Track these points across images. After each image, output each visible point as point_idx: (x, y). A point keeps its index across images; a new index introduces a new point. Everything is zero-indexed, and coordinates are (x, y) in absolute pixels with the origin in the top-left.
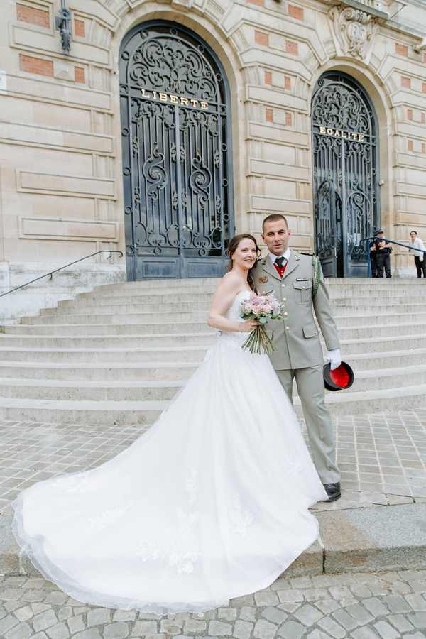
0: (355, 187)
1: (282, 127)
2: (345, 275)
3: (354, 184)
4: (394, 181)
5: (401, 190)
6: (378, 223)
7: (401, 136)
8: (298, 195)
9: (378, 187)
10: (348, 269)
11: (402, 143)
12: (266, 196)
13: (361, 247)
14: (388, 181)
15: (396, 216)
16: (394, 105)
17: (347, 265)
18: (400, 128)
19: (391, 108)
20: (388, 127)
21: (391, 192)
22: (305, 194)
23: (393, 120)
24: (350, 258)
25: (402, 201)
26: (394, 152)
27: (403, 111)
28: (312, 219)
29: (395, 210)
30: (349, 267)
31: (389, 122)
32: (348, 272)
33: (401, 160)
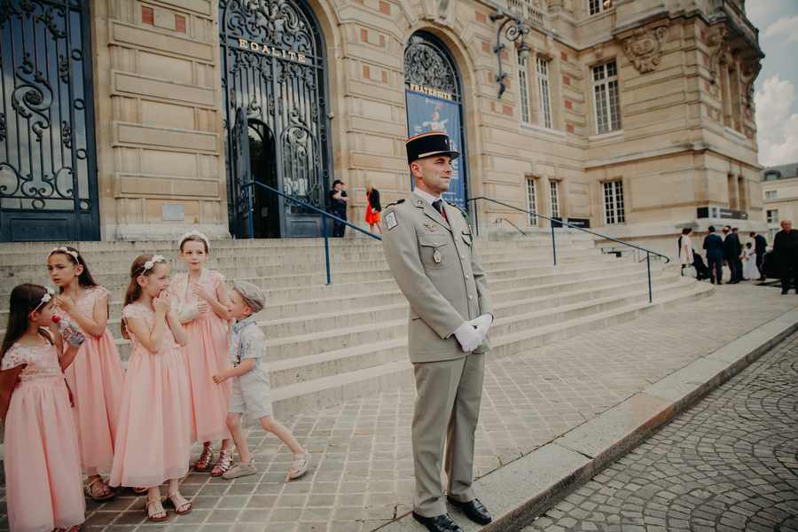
0: (296, 119)
1: (170, 33)
2: (283, 233)
3: (294, 116)
4: (346, 114)
5: (355, 124)
6: (330, 167)
7: (353, 59)
8: (197, 125)
9: (327, 121)
10: (285, 226)
11: (355, 69)
12: (144, 125)
13: (307, 197)
14: (338, 114)
15: (349, 158)
16: (340, 22)
17: (285, 220)
18: (352, 50)
19: (339, 25)
20: (336, 47)
21: (342, 127)
22: (209, 125)
23: (342, 40)
24: (289, 211)
25: (356, 139)
26: (345, 78)
27: (353, 30)
28: (223, 159)
29: (349, 149)
30: (289, 224)
31: (337, 41)
32: (286, 230)
33: (354, 88)
